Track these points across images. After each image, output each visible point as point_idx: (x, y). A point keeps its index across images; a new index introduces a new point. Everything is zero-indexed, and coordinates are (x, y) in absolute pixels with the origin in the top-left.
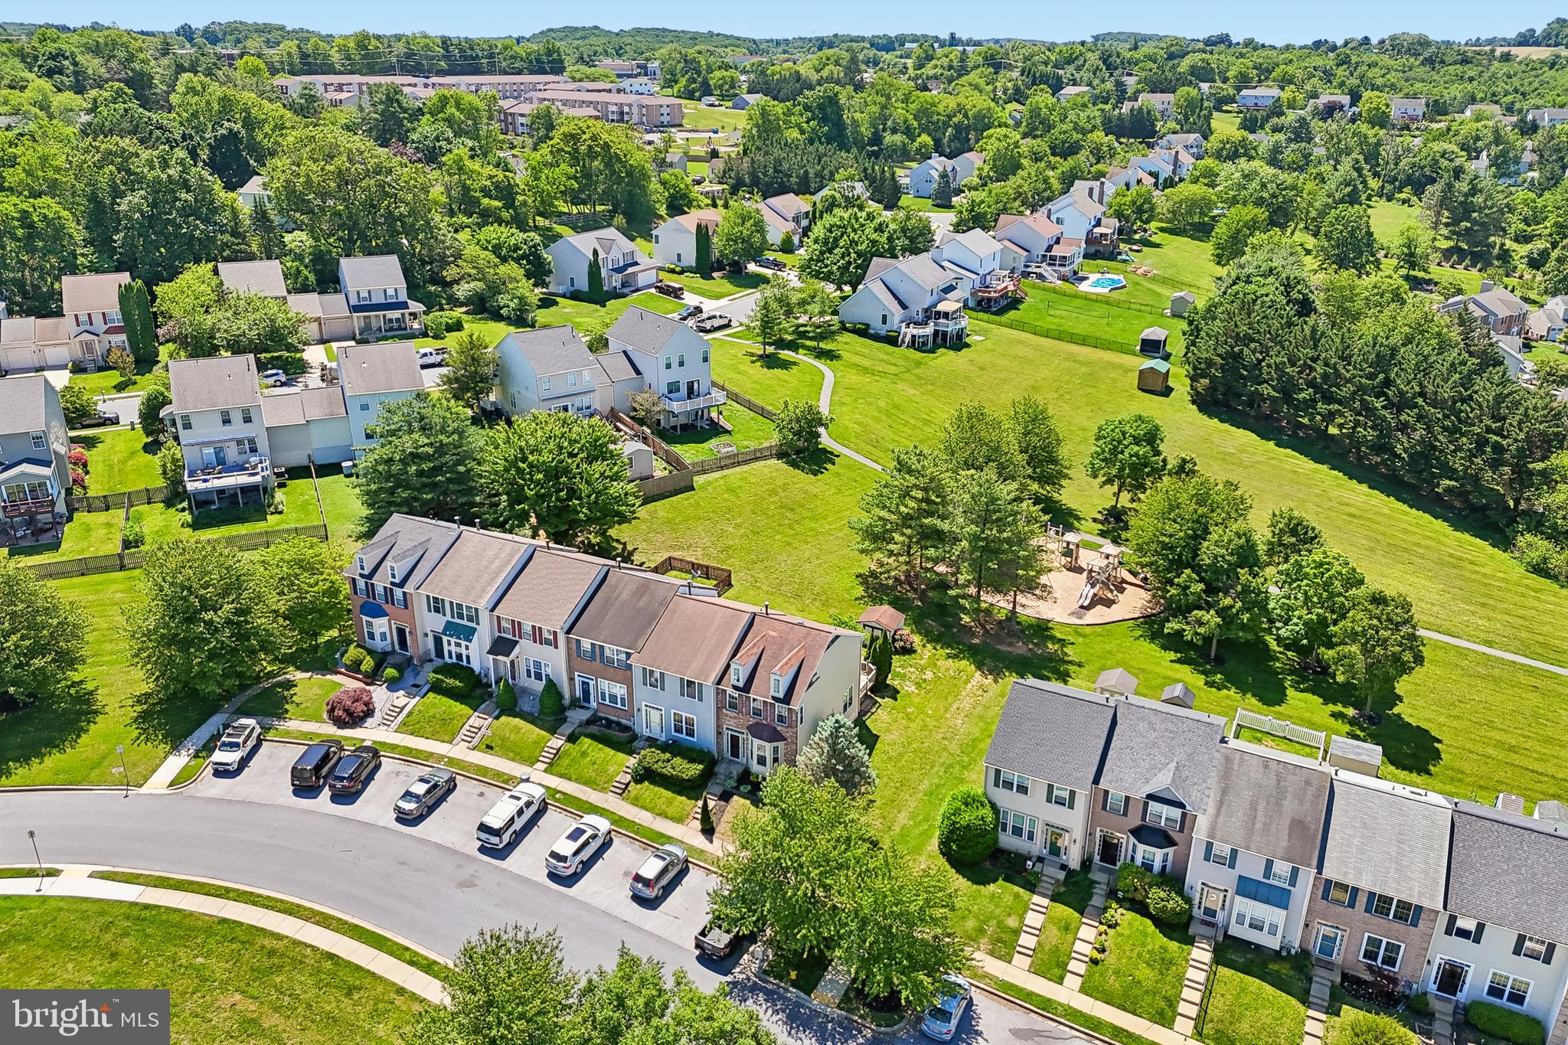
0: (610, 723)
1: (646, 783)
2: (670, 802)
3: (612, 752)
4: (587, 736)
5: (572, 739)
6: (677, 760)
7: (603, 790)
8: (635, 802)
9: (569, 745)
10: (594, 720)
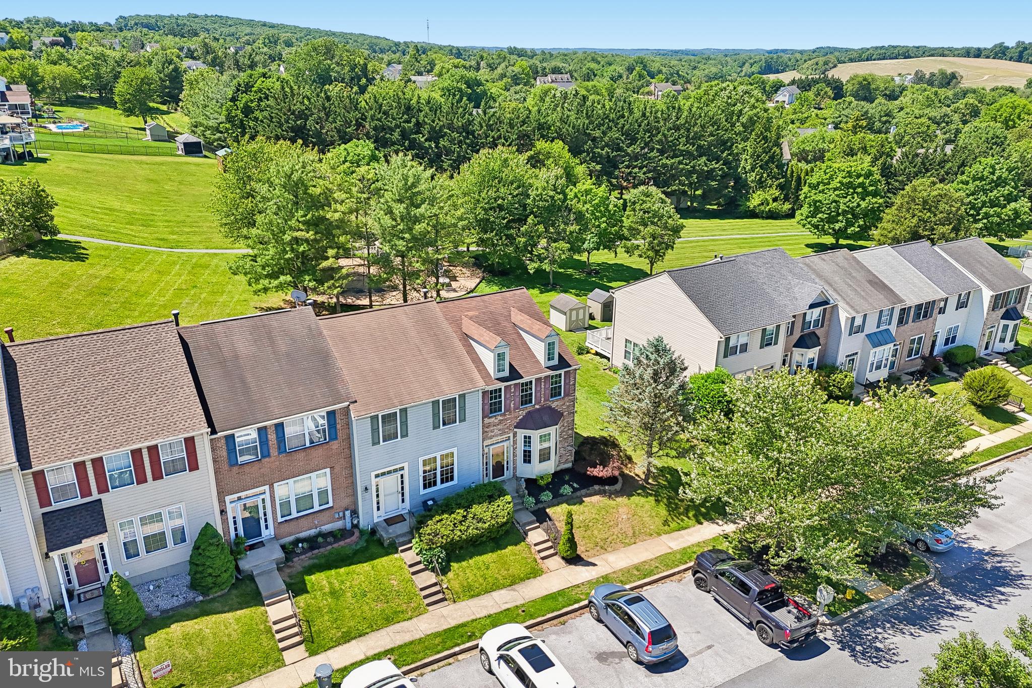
0: (312, 543)
1: (454, 565)
2: (504, 563)
3: (366, 567)
4: (311, 570)
5: (297, 588)
6: (476, 509)
7: (418, 612)
8: (471, 592)
9: (302, 600)
10: (289, 551)
